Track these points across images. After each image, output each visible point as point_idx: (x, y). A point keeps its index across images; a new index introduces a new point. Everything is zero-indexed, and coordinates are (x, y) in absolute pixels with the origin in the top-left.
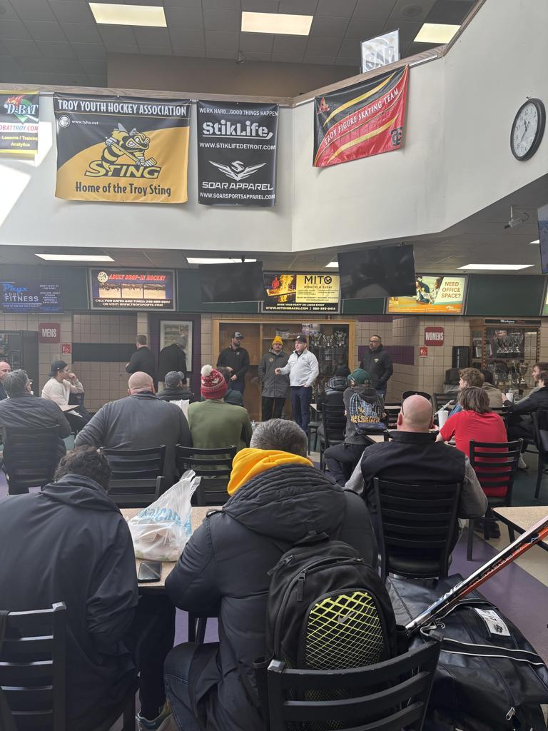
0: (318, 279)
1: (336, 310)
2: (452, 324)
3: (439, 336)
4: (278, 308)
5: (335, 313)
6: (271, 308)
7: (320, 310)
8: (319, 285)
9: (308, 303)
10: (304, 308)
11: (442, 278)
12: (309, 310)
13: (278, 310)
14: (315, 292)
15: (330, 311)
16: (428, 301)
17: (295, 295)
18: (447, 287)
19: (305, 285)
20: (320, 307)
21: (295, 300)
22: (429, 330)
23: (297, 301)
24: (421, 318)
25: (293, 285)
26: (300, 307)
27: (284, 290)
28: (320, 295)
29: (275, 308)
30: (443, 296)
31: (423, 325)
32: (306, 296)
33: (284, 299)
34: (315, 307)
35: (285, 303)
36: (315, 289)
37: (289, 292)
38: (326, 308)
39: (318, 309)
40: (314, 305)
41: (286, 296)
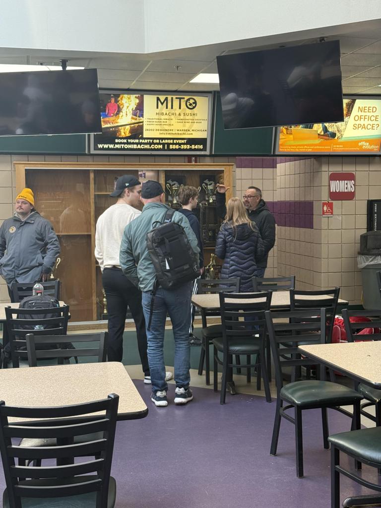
0: (176, 103)
1: (204, 149)
2: (366, 168)
3: (349, 186)
4: (117, 146)
5: (202, 153)
6: (106, 146)
7: (180, 150)
8: (178, 111)
9: (162, 139)
10: (156, 147)
11: (354, 101)
12: (163, 149)
13: (117, 149)
14: (172, 122)
15: (195, 150)
16: (333, 135)
17: (142, 127)
18: (360, 114)
19: (158, 111)
20: (180, 144)
21: (142, 133)
22: (334, 177)
23: (145, 136)
24: (324, 159)
25: (139, 109)
26: (150, 144)
27: (124, 120)
28: (180, 126)
29: (111, 146)
30: (356, 127)
31: (326, 170)
32: (159, 127)
33: (125, 132)
34: (173, 144)
35: (127, 138)
36: (172, 117)
37: (134, 121)
38: (189, 147)
39: (177, 147)
40: (171, 141)
41: (128, 127)
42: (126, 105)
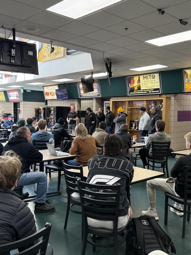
0: (149, 77)
1: (159, 92)
4: (135, 93)
6: (132, 93)
7: (152, 93)
8: (150, 80)
9: (146, 90)
10: (145, 92)
12: (147, 93)
14: (148, 84)
15: (157, 92)
17: (140, 86)
19: (144, 80)
20: (152, 91)
21: (140, 88)
25: (139, 80)
26: (143, 91)
27: (135, 85)
28: (151, 85)
32: (145, 86)
33: (136, 88)
34: (150, 91)
35: (137, 90)
36: (148, 82)
37: (138, 85)
38: (154, 92)
39: (151, 92)
40: (149, 90)
41: (137, 87)
42: (135, 80)
